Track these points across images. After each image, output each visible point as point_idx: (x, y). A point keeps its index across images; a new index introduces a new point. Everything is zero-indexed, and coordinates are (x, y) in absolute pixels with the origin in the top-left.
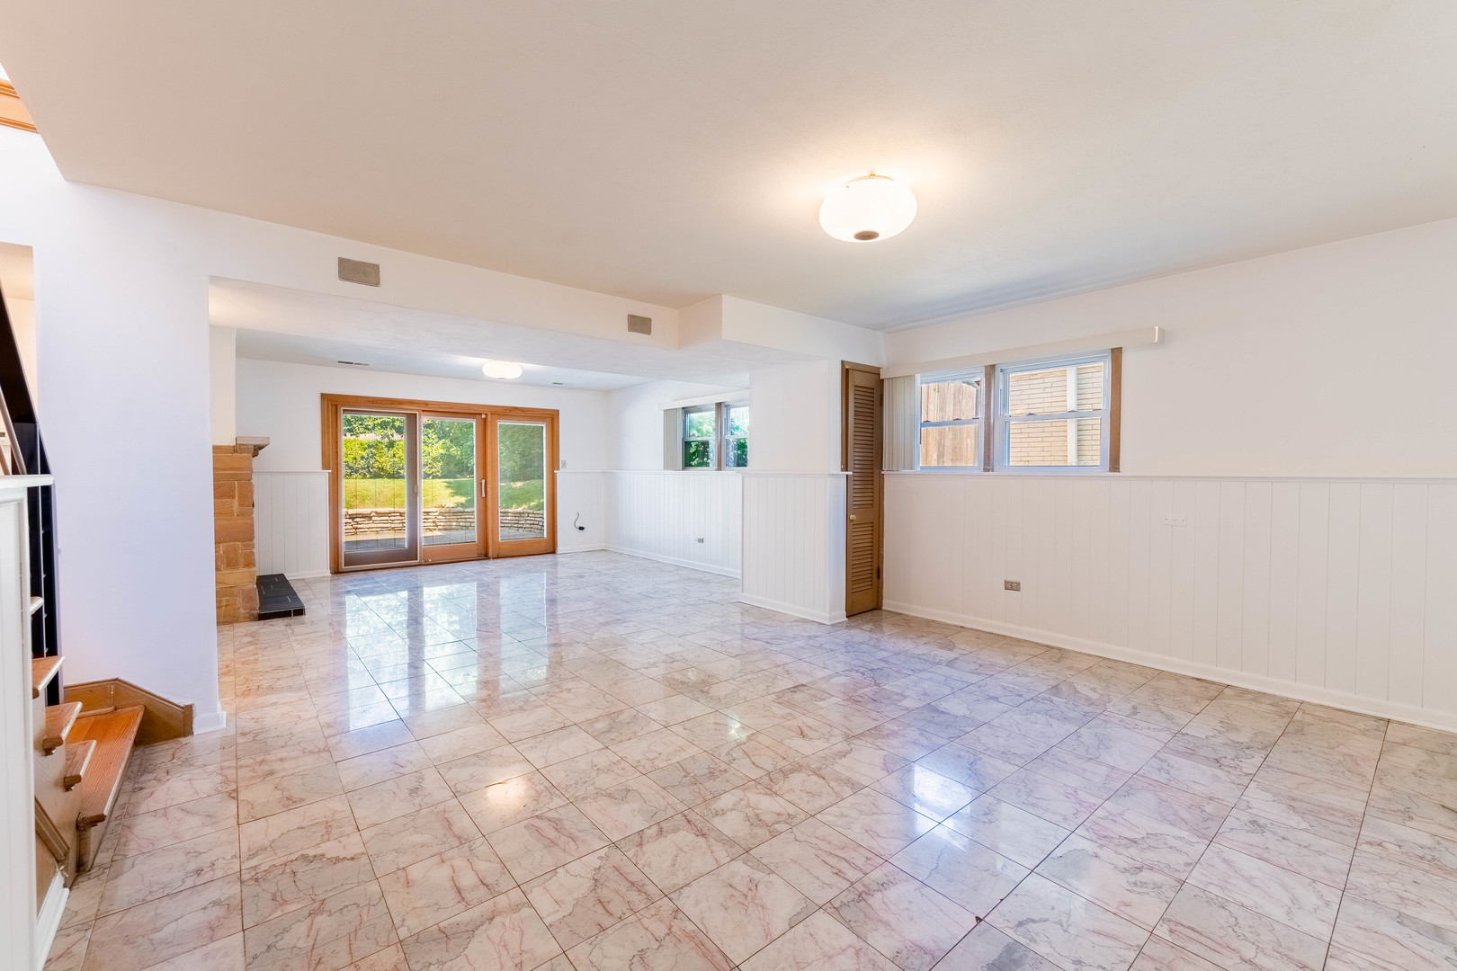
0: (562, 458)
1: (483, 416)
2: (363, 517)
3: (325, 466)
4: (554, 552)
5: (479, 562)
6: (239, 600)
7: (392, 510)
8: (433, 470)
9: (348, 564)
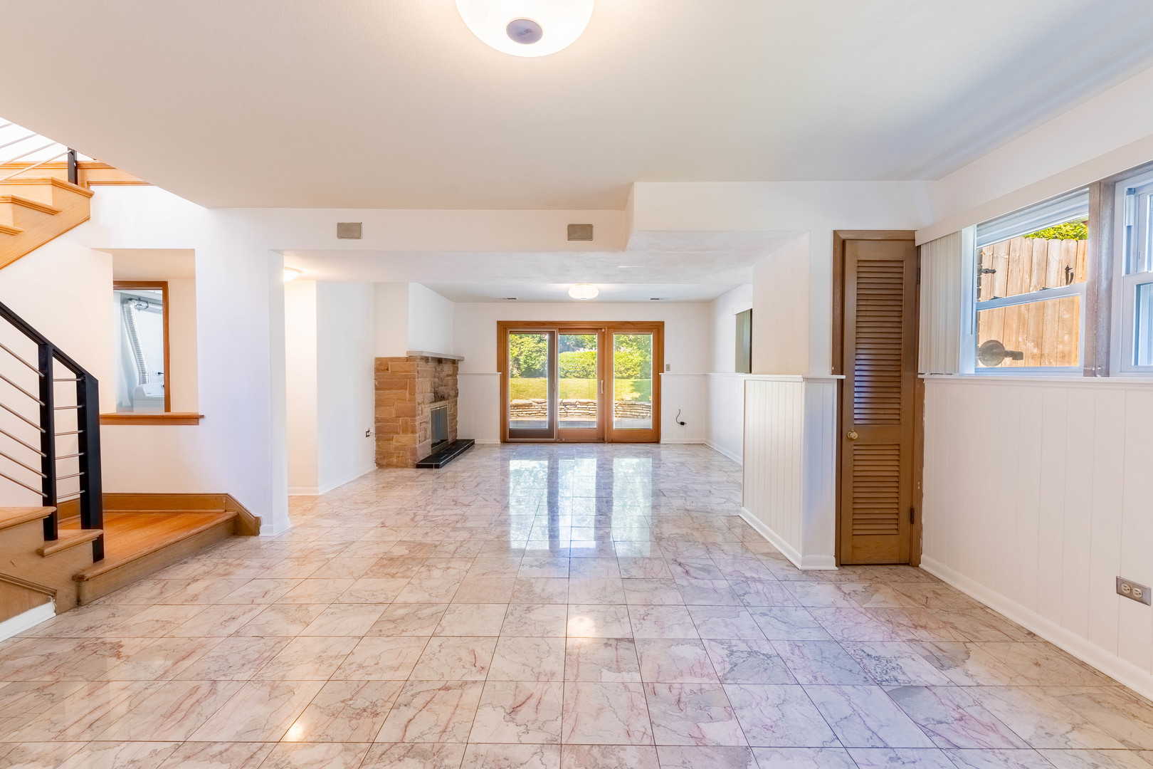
0: (666, 362)
1: (603, 330)
2: (571, 405)
3: (499, 371)
4: (658, 442)
5: (596, 444)
6: (408, 454)
7: (590, 400)
8: (635, 372)
9: (513, 437)
